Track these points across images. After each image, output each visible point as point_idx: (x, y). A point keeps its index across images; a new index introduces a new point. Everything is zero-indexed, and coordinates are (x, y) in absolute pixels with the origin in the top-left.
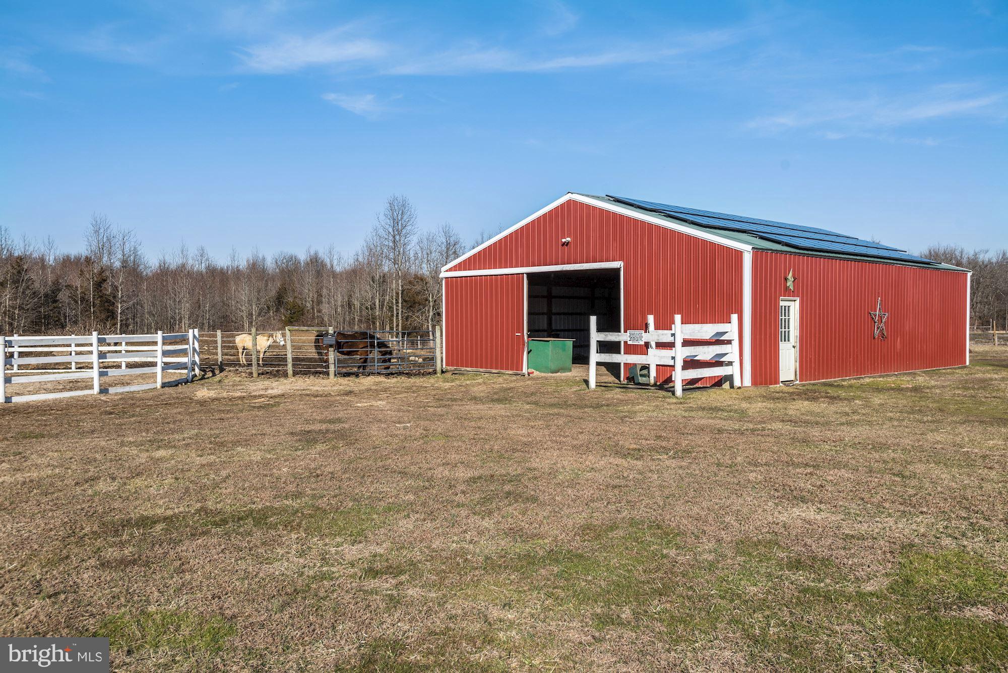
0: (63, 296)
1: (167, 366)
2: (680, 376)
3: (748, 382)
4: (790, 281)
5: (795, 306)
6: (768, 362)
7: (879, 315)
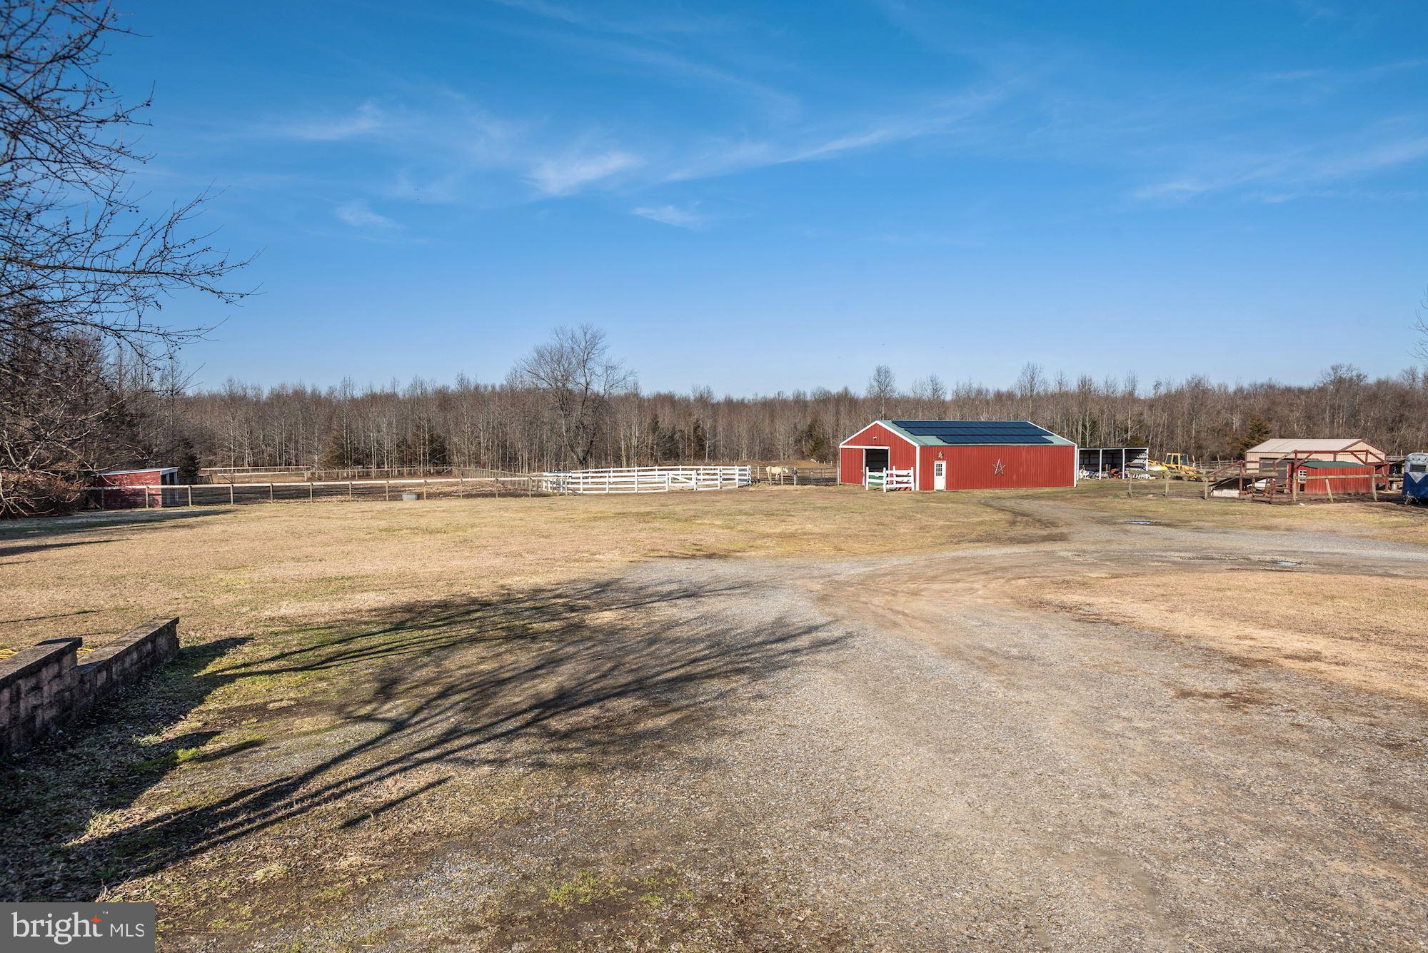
0: (677, 436)
1: (740, 480)
2: (885, 487)
3: (918, 489)
4: (940, 455)
5: (944, 464)
6: (927, 483)
7: (999, 466)
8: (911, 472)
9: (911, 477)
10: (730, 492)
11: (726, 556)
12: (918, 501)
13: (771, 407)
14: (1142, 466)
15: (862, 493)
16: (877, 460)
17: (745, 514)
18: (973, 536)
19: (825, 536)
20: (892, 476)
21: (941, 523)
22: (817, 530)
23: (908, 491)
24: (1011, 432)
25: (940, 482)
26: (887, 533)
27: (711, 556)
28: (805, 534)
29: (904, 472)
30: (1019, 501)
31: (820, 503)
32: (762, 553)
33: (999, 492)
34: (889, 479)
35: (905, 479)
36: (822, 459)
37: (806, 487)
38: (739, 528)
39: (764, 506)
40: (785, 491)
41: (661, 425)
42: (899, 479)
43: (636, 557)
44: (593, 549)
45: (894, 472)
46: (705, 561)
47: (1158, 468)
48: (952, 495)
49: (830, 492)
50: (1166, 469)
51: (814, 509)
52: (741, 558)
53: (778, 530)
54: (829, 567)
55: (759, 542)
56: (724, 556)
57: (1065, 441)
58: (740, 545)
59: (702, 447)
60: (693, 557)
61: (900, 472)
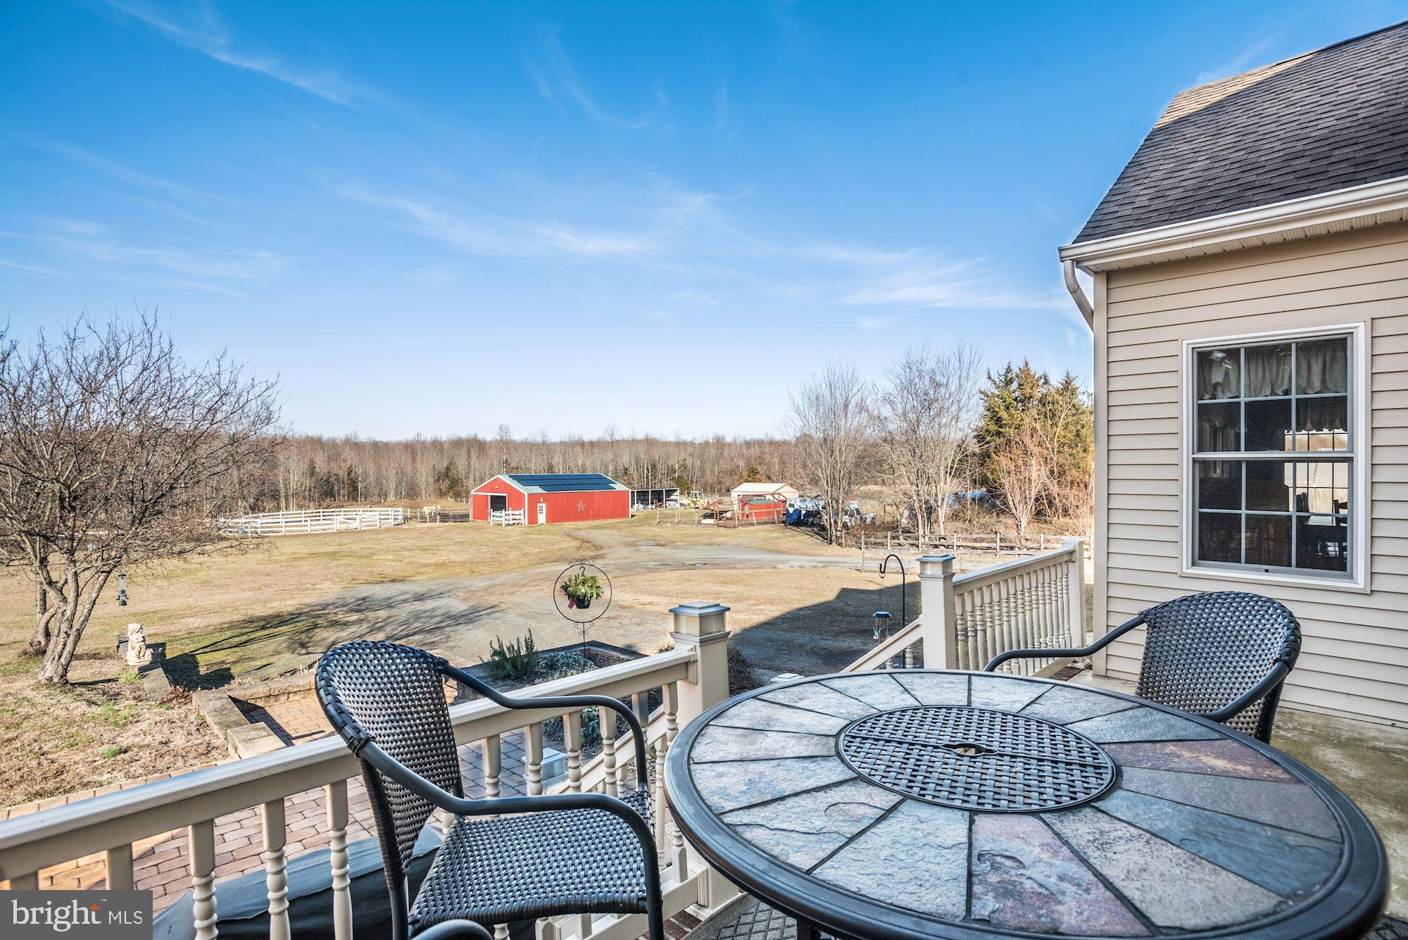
0: (332, 479)
1: (394, 519)
2: (504, 523)
3: (526, 524)
4: (542, 500)
5: (544, 505)
6: (533, 519)
7: (581, 506)
8: (522, 512)
9: (522, 515)
10: (388, 530)
11: (403, 581)
12: (525, 534)
13: (412, 449)
14: (676, 500)
15: (488, 528)
16: (498, 503)
17: (407, 550)
18: (553, 559)
19: (463, 563)
20: (509, 515)
21: (536, 550)
22: (458, 559)
23: (520, 525)
24: (589, 482)
25: (542, 518)
26: (502, 559)
27: (394, 581)
28: (451, 562)
29: (517, 512)
30: (589, 531)
31: (459, 538)
32: (426, 577)
33: (581, 524)
34: (507, 517)
35: (518, 517)
36: (457, 495)
37: (447, 524)
38: (406, 561)
39: (419, 543)
40: (431, 528)
41: (317, 470)
42: (514, 517)
43: (344, 584)
44: (313, 581)
45: (511, 512)
46: (390, 584)
47: (685, 501)
48: (549, 527)
49: (465, 527)
50: (690, 502)
51: (455, 543)
52: (413, 581)
53: (433, 561)
54: (467, 583)
55: (422, 570)
56: (402, 580)
57: (625, 488)
58: (410, 573)
59: (356, 489)
60: (382, 582)
61: (514, 512)
